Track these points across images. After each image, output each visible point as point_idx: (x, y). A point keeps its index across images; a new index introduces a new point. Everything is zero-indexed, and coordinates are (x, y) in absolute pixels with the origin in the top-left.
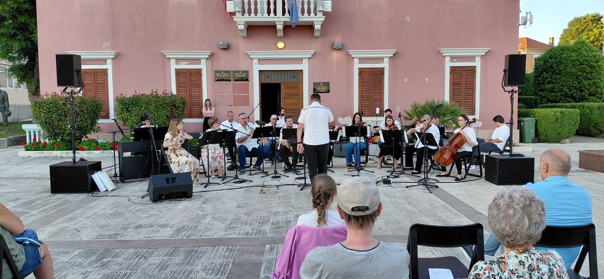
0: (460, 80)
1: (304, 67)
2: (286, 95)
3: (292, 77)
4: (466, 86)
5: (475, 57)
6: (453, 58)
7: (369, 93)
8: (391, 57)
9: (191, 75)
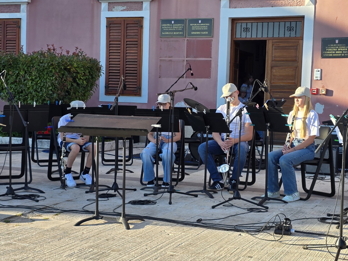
1: (307, 10)
2: (274, 60)
3: (286, 29)
9: (127, 27)
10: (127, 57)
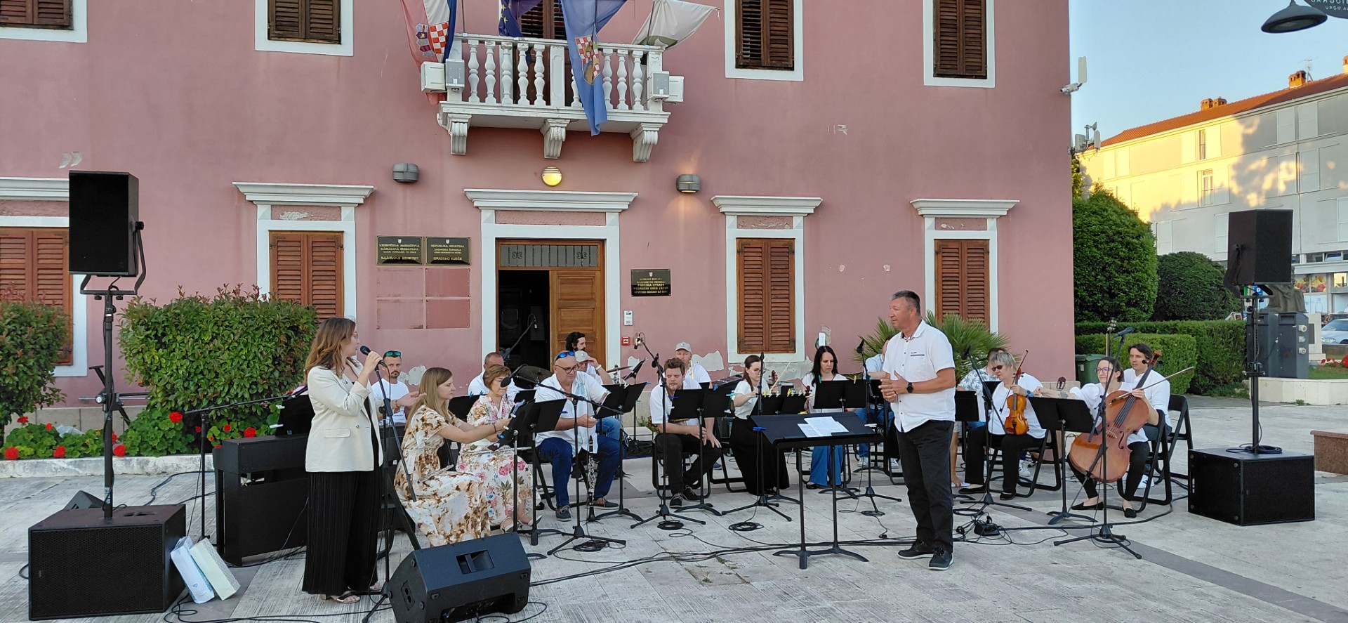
0: (957, 271)
1: (609, 231)
2: (561, 299)
3: (576, 255)
4: (970, 283)
5: (985, 219)
6: (940, 221)
7: (761, 296)
8: (809, 214)
9: (312, 247)
10: (315, 297)
